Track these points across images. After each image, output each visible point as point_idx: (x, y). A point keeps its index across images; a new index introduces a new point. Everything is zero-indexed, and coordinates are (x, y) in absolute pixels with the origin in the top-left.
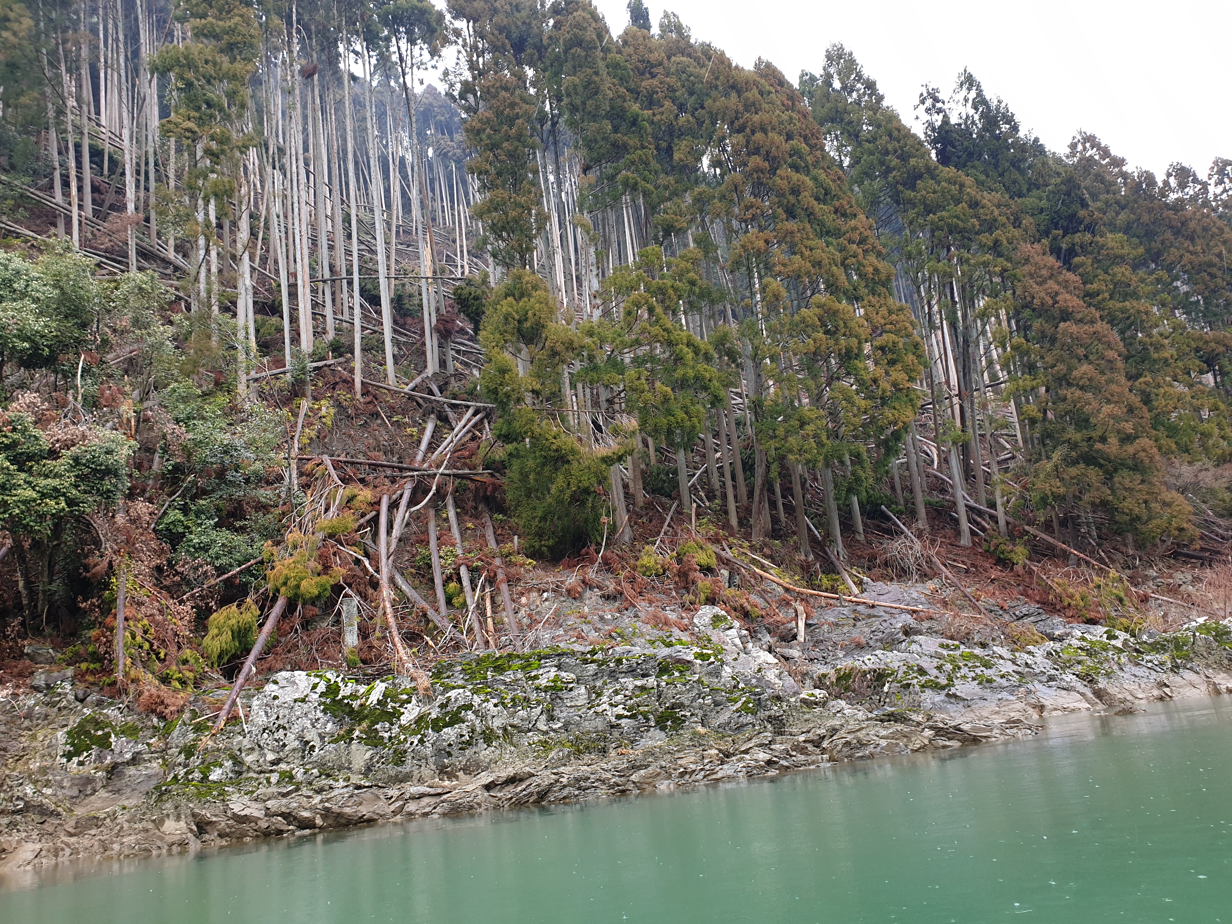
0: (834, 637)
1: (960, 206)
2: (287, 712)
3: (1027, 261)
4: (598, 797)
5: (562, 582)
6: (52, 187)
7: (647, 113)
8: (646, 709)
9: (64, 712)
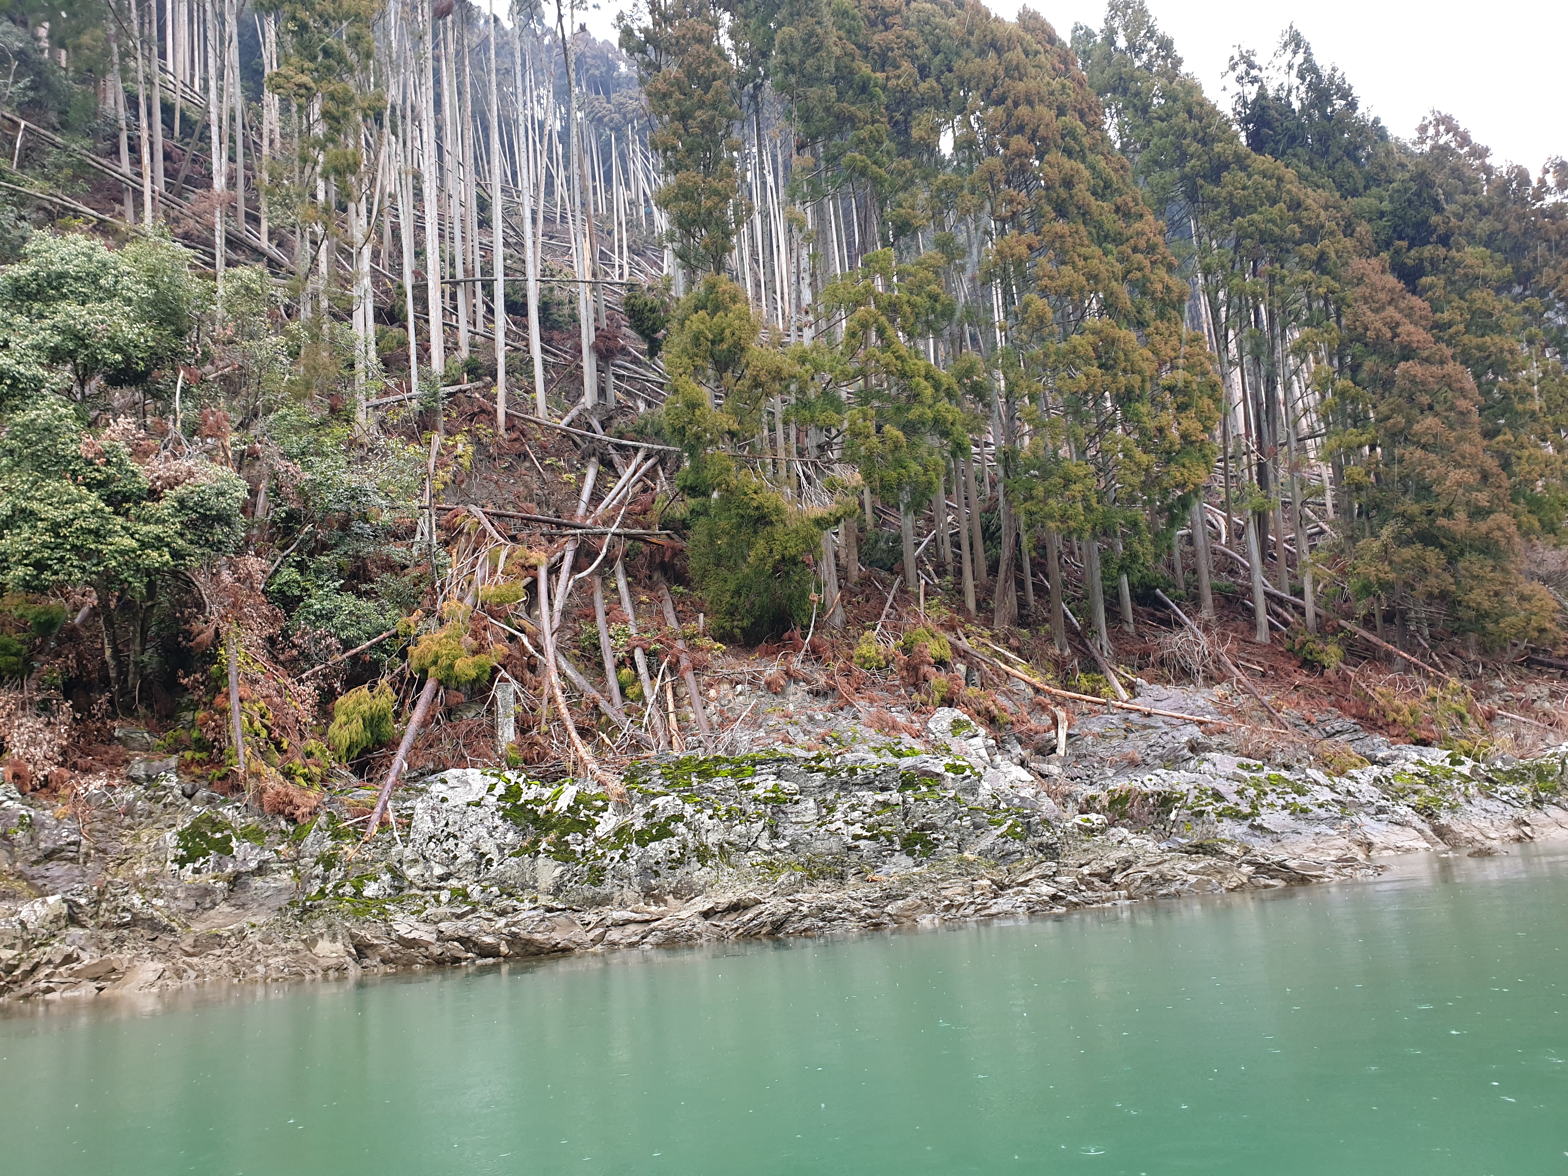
0: (1100, 751)
1: (1277, 207)
2: (458, 817)
3: (1360, 281)
4: (847, 930)
5: (760, 673)
6: (117, 152)
7: (880, 76)
8: (889, 829)
9: (170, 810)
